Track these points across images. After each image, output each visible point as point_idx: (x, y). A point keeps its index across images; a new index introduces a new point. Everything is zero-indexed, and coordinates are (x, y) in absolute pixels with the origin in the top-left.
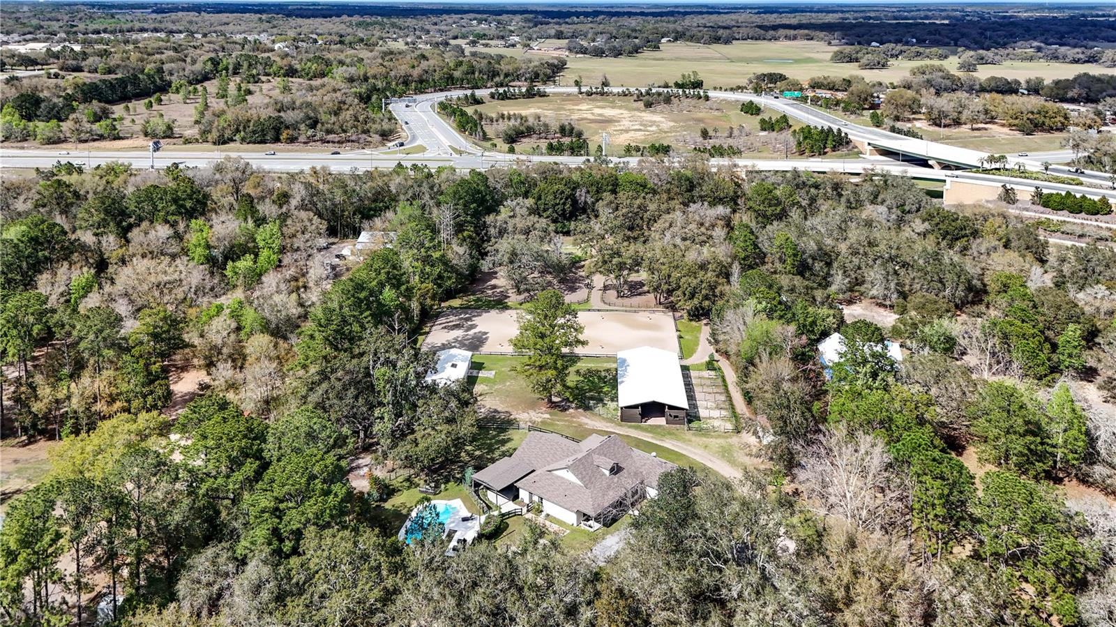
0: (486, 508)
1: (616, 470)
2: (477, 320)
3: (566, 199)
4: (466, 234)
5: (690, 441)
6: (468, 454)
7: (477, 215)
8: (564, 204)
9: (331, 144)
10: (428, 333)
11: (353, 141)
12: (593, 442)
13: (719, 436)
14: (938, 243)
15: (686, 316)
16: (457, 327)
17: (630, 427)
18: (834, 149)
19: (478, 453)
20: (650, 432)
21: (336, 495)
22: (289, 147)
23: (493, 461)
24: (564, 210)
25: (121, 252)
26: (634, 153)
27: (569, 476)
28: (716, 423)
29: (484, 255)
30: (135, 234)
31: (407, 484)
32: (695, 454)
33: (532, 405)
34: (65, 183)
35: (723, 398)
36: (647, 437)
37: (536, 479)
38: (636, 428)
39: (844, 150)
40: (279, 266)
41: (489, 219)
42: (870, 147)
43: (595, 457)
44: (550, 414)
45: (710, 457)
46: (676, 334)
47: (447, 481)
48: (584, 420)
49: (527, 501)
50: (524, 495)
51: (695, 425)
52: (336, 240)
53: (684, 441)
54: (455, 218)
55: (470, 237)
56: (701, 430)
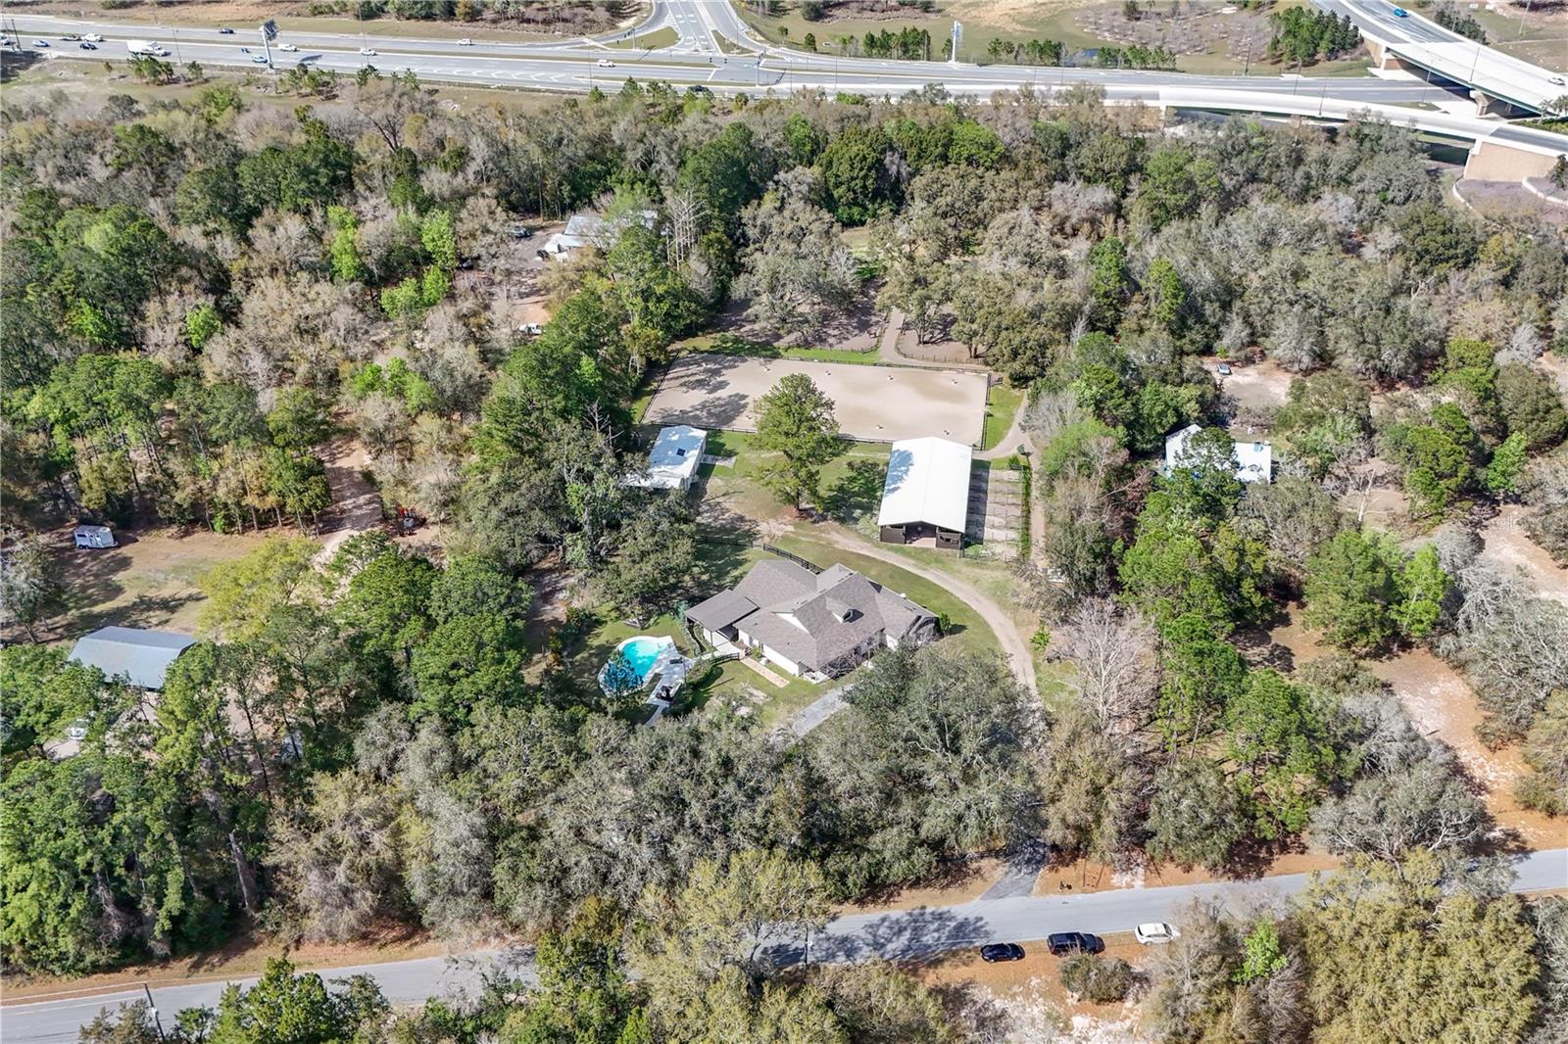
0: (698, 650)
1: (853, 616)
2: (728, 375)
3: (870, 169)
4: (712, 235)
5: (959, 572)
6: (693, 578)
7: (730, 205)
8: (865, 177)
9: (532, 25)
10: (656, 391)
11: (565, 20)
12: (833, 576)
13: (998, 567)
14: (1407, 269)
15: (1007, 380)
16: (700, 383)
17: (890, 549)
18: (1332, 54)
19: (705, 577)
20: (912, 557)
21: (509, 664)
22: (470, 28)
23: (720, 588)
24: (864, 187)
25: (243, 262)
26: (1003, 55)
27: (795, 622)
28: (998, 549)
29: (738, 269)
30: (259, 232)
31: (614, 614)
32: (961, 590)
33: (774, 514)
34: (150, 131)
35: (1018, 512)
36: (908, 565)
37: (758, 621)
38: (896, 550)
39: (1345, 59)
40: (451, 296)
41: (746, 214)
42: (1390, 56)
43: (828, 600)
44: (796, 526)
45: (978, 595)
46: (982, 409)
47: (661, 614)
48: (835, 536)
49: (746, 642)
50: (743, 636)
51: (970, 551)
52: (539, 221)
53: (952, 572)
54: (698, 212)
55: (719, 241)
56: (977, 557)
